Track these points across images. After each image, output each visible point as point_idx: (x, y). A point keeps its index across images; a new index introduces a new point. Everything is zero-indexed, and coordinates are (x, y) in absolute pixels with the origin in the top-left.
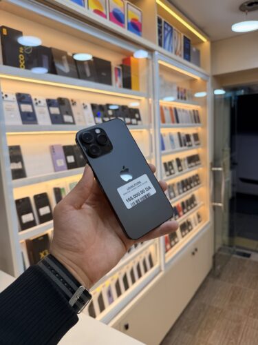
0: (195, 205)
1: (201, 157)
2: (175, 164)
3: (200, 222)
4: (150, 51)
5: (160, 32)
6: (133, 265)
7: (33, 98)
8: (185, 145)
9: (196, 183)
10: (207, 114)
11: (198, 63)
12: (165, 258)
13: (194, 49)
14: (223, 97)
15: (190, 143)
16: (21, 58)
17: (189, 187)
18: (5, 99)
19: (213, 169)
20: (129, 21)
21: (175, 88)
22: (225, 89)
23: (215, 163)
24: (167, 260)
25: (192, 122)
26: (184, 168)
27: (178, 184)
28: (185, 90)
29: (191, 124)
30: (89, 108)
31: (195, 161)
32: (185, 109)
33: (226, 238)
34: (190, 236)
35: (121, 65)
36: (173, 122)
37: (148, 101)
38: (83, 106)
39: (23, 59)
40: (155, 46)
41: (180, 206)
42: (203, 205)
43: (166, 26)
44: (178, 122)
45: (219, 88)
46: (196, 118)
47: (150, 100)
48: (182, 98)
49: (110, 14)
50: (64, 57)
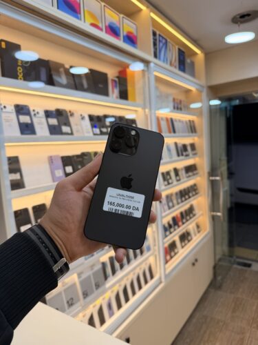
0: (194, 215)
1: (198, 166)
2: (173, 174)
3: (199, 232)
4: (146, 62)
5: (155, 44)
6: (133, 277)
7: (31, 109)
8: (182, 155)
9: (194, 193)
10: (203, 124)
11: (193, 74)
12: (165, 269)
13: (188, 61)
14: (218, 107)
15: (187, 153)
16: (20, 70)
17: (187, 197)
18: (4, 110)
19: (211, 178)
20: (125, 34)
21: (171, 99)
22: (220, 99)
23: (213, 172)
24: (168, 271)
25: (189, 132)
26: (181, 177)
27: (176, 194)
28: (181, 101)
29: (187, 134)
30: (87, 119)
31: (192, 171)
32: (182, 119)
33: (226, 248)
34: (190, 246)
35: (118, 77)
36: (170, 132)
37: (145, 112)
38: (80, 117)
39: (21, 71)
40: (150, 57)
41: (179, 216)
42: (202, 215)
43: (161, 38)
44: (174, 132)
45: (215, 98)
46: (192, 128)
47: (147, 110)
48: (178, 109)
49: (106, 27)
50: (62, 70)
